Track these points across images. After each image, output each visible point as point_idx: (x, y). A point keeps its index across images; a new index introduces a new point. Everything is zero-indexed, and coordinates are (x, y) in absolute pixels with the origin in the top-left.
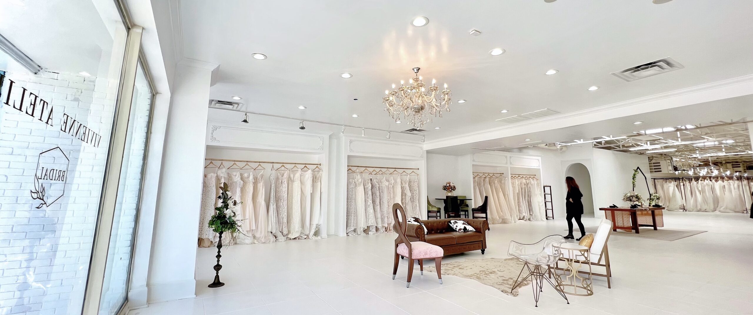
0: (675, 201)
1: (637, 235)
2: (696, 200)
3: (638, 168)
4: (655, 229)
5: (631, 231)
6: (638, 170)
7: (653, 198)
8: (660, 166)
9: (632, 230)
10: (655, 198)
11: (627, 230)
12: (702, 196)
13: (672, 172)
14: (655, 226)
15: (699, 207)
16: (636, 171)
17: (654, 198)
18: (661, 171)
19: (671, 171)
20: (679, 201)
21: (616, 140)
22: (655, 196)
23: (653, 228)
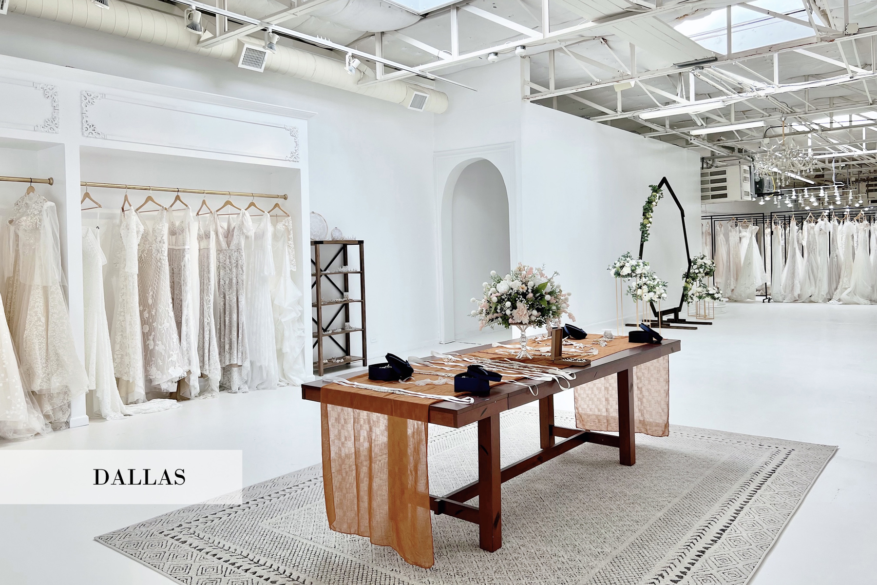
0: (749, 276)
2: (793, 274)
3: (664, 180)
6: (664, 186)
7: (697, 271)
8: (724, 180)
10: (701, 270)
12: (808, 261)
13: (749, 198)
15: (797, 292)
16: (656, 189)
17: (700, 272)
18: (725, 196)
19: (747, 194)
20: (758, 277)
22: (701, 266)
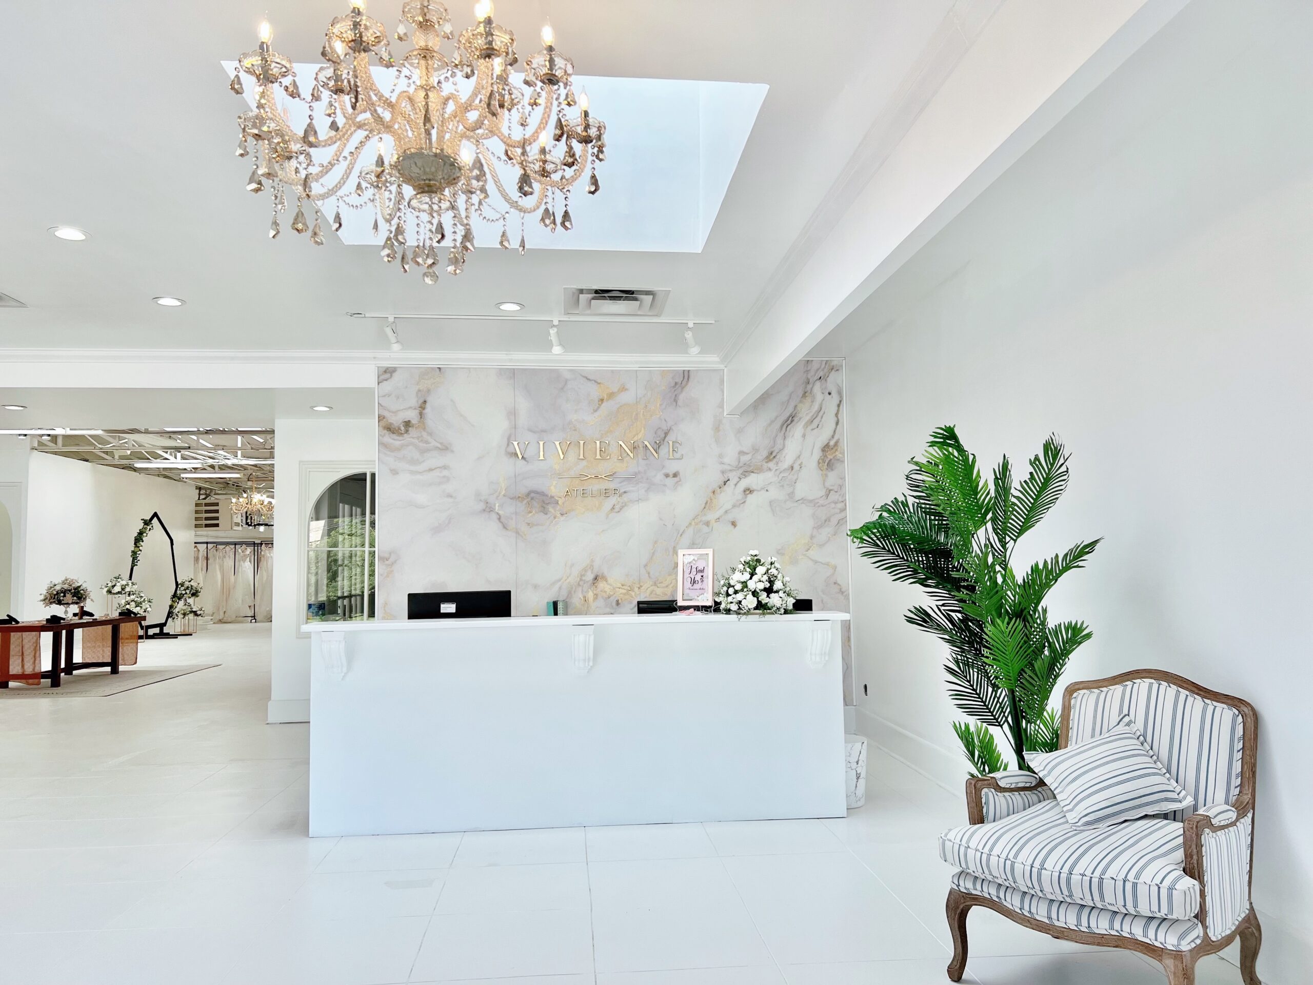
1: (55, 690)
3: (155, 515)
4: (115, 671)
5: (39, 684)
6: (155, 520)
7: (183, 592)
8: (217, 511)
9: (42, 680)
11: (31, 681)
13: (240, 528)
14: (114, 665)
16: (147, 523)
17: (186, 593)
18: (217, 525)
19: (239, 524)
21: (90, 436)
22: (188, 588)
23: (108, 669)
